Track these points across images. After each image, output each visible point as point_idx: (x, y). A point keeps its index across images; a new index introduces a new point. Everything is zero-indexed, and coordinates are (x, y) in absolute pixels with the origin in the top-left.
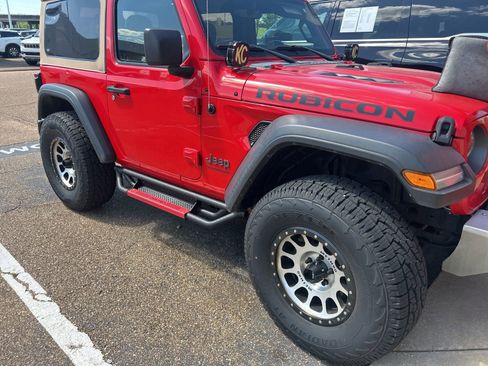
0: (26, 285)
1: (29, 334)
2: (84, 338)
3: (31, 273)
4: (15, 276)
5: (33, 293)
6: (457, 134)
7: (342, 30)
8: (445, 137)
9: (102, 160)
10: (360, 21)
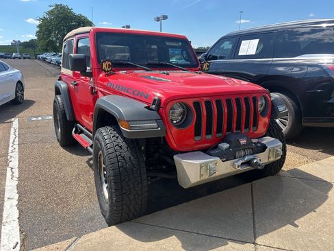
0: (13, 173)
2: (17, 196)
3: (19, 169)
4: (12, 169)
5: (13, 176)
6: (162, 106)
7: (240, 54)
8: (154, 106)
9: (68, 119)
10: (249, 47)
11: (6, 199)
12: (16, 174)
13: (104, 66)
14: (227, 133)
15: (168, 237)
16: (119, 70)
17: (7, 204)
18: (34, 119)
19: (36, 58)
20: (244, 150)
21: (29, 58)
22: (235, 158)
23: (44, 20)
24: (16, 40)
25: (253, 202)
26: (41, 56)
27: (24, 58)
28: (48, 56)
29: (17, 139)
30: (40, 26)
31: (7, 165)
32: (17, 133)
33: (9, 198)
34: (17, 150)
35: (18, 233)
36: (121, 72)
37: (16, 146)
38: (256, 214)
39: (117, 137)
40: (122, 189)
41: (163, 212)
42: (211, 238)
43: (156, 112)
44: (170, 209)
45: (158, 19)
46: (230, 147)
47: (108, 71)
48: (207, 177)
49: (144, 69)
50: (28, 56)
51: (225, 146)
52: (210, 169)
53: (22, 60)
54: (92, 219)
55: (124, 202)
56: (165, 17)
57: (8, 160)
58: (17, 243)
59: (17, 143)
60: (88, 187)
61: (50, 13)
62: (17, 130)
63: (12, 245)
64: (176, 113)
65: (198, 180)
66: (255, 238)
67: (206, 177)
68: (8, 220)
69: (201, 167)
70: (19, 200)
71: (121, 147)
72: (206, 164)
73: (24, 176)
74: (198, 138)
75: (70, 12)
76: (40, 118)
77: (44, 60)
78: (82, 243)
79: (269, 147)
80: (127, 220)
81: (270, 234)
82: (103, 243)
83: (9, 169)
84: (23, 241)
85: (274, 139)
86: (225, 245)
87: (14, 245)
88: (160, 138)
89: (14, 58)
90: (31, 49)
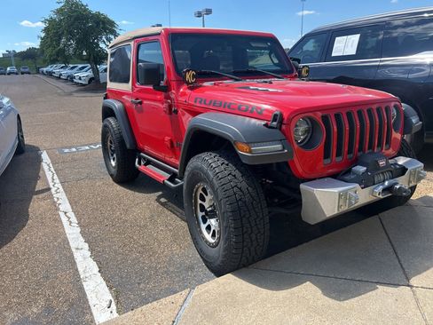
0: (69, 218)
1: (59, 240)
2: (86, 246)
3: (75, 213)
4: (65, 213)
5: (71, 222)
6: (285, 122)
7: (334, 54)
8: (275, 123)
9: (128, 146)
10: (346, 46)
11: (74, 250)
12: (74, 219)
13: (188, 76)
14: (359, 154)
15: (302, 283)
16: (203, 82)
17: (78, 256)
18: (66, 151)
19: (38, 72)
20: (382, 173)
21: (29, 73)
22: (374, 184)
23: (51, 21)
24: (11, 50)
25: (389, 238)
26: (45, 69)
27: (22, 73)
28: (56, 69)
29: (55, 177)
30: (46, 30)
31: (58, 209)
32: (52, 169)
33: (77, 249)
34: (61, 189)
35: (107, 289)
36: (206, 84)
37: (59, 186)
38: (399, 252)
39: (227, 165)
40: (242, 227)
41: (283, 254)
42: (355, 283)
43: (278, 131)
44: (290, 250)
45: (199, 15)
46: (367, 171)
47: (192, 83)
48: (347, 208)
49: (231, 79)
50: (27, 70)
51: (361, 169)
52: (350, 199)
53: (21, 76)
54: (191, 268)
55: (245, 244)
56: (209, 12)
57: (54, 202)
58: (111, 302)
59: (57, 181)
60: (170, 230)
61: (59, 12)
62: (51, 165)
63: (106, 304)
64: (300, 131)
65: (336, 212)
66: (408, 279)
67: (345, 208)
68: (87, 275)
69: (340, 196)
70: (91, 249)
71: (234, 176)
72: (345, 192)
73: (85, 221)
74: (328, 161)
75: (86, 10)
76: (74, 150)
77: (50, 74)
78: (200, 295)
79: (409, 169)
80: (244, 266)
81: (425, 274)
82: (225, 294)
83: (62, 215)
84: (116, 297)
85: (409, 159)
86: (374, 289)
87: (108, 303)
88: (271, 164)
89: (9, 74)
90: (30, 61)
